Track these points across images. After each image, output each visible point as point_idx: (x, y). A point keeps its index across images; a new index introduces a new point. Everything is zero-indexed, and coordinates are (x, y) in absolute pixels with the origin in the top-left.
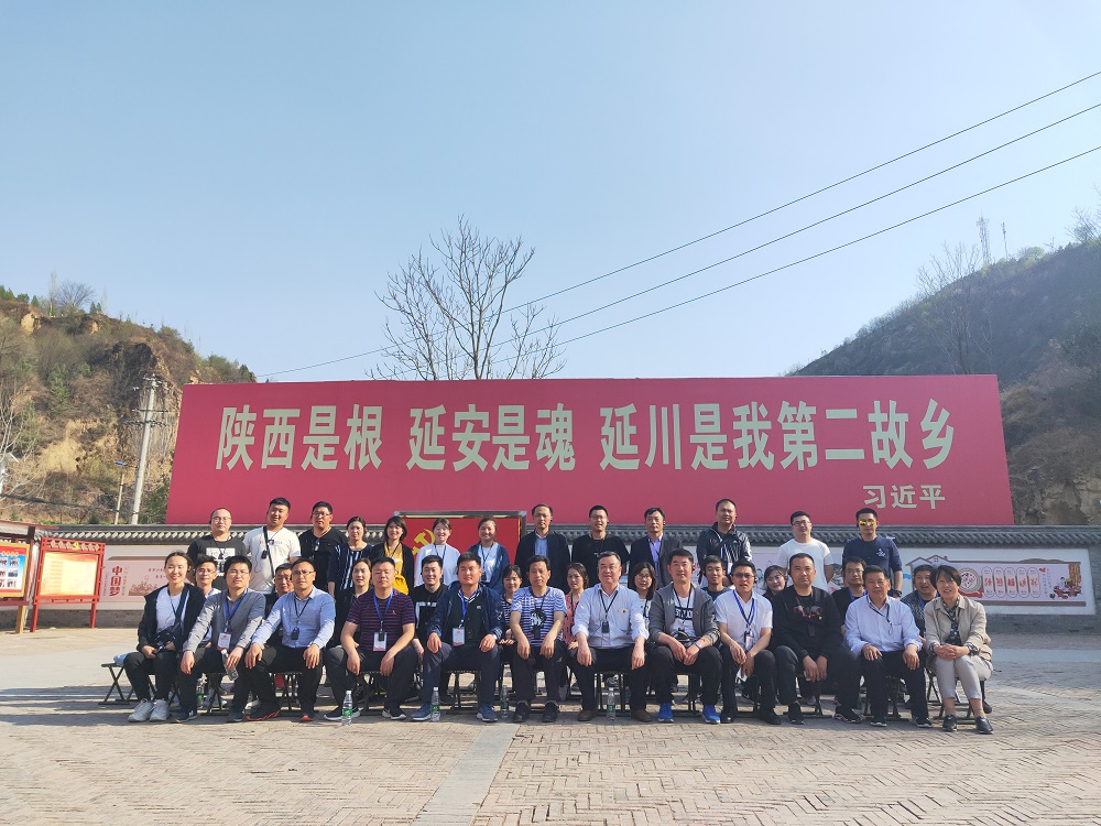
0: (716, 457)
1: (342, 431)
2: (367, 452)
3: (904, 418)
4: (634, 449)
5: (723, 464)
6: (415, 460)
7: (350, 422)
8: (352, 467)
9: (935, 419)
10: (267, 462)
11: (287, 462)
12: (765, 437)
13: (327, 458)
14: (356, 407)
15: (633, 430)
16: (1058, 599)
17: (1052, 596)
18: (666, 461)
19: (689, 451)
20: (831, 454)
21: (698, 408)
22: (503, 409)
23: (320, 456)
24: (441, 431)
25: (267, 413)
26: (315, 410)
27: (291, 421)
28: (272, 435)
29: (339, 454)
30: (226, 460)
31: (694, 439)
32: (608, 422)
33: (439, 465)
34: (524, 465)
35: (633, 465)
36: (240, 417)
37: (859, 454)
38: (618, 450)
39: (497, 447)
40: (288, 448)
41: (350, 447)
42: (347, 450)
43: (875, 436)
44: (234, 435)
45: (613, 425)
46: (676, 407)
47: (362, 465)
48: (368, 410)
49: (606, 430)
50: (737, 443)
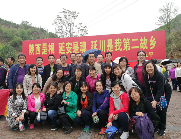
0: (111, 49)
2: (52, 51)
4: (97, 49)
5: (113, 51)
6: (60, 52)
9: (152, 40)
12: (120, 45)
13: (46, 52)
14: (50, 43)
15: (97, 45)
18: (102, 50)
21: (108, 40)
22: (74, 42)
24: (64, 47)
25: (36, 45)
26: (43, 44)
28: (37, 49)
31: (107, 46)
33: (64, 53)
37: (138, 47)
40: (39, 51)
42: (49, 51)
43: (141, 44)
44: (31, 49)
46: (104, 40)
49: (92, 45)
50: (115, 46)
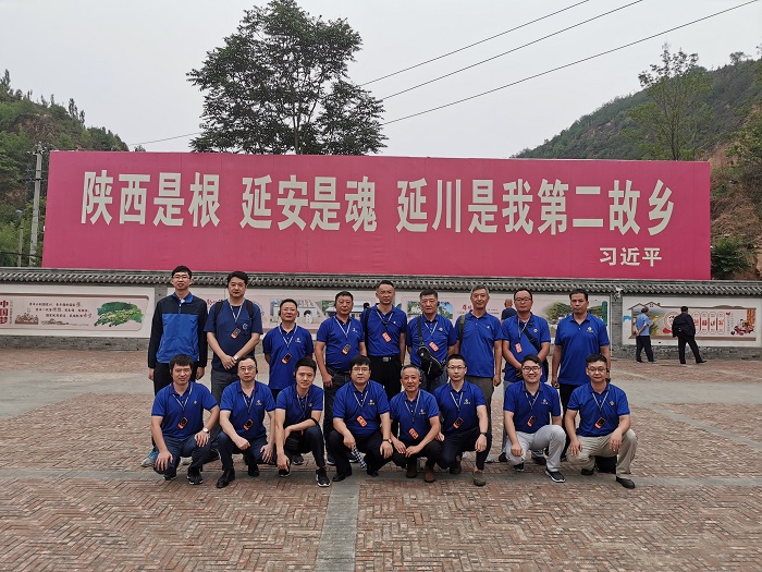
0: (488, 223)
1: (187, 194)
2: (208, 213)
3: (636, 195)
4: (424, 216)
5: (493, 229)
6: (247, 220)
7: (192, 188)
8: (195, 224)
9: (660, 196)
10: (123, 218)
11: (141, 219)
12: (527, 207)
13: (174, 216)
14: (198, 175)
15: (423, 200)
16: (736, 335)
17: (733, 333)
18: (449, 226)
19: (467, 217)
20: (578, 223)
21: (476, 183)
22: (318, 180)
23: (169, 215)
24: (268, 196)
25: (122, 178)
26: (163, 176)
27: (142, 185)
28: (127, 196)
29: (184, 213)
30: (89, 216)
31: (471, 208)
32: (404, 192)
33: (267, 224)
34: (336, 226)
35: (423, 228)
36: (99, 180)
37: (599, 223)
38: (411, 216)
39: (314, 210)
40: (142, 207)
41: (193, 208)
42: (190, 210)
43: (613, 209)
44: (95, 195)
45: (407, 195)
46: (458, 182)
47: (204, 223)
48: (207, 178)
49: (402, 199)
50: (505, 212)
